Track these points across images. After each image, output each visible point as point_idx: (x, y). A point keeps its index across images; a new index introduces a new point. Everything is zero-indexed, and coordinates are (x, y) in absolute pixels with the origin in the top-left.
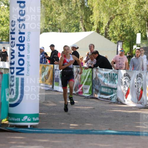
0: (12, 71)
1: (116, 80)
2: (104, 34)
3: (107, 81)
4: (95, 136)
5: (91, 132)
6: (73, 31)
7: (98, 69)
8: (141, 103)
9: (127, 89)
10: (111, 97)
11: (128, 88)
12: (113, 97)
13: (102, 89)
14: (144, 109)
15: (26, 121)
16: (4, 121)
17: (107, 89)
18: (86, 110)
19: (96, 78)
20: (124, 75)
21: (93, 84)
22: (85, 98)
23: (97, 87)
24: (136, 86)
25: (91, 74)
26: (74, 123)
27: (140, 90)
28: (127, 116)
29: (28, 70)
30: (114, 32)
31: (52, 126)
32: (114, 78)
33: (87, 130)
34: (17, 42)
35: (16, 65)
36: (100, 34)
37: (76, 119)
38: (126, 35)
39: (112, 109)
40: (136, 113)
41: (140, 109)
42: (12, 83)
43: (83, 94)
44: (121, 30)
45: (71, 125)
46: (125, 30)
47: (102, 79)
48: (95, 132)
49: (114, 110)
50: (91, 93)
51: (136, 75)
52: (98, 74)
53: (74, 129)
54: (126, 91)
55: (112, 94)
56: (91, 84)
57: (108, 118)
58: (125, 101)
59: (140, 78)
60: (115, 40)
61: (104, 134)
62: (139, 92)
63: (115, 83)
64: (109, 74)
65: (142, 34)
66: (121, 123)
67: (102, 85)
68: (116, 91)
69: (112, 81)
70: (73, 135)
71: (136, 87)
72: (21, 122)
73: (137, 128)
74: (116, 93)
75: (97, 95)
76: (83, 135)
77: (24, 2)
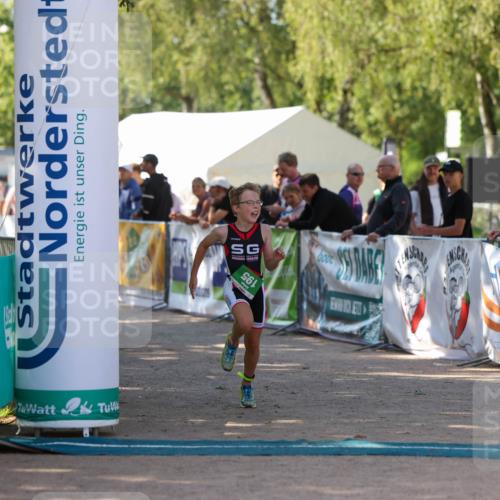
0: (26, 245)
1: (379, 271)
2: (337, 117)
3: (348, 274)
4: (308, 459)
5: (294, 446)
6: (231, 109)
7: (316, 234)
8: (463, 347)
9: (415, 299)
10: (362, 329)
11: (421, 296)
12: (371, 328)
13: (332, 304)
14: (475, 366)
15: (76, 415)
16: (3, 416)
17: (348, 302)
18: (280, 374)
19: (311, 264)
20: (406, 255)
21: (300, 286)
22: (274, 334)
23: (316, 297)
24: (447, 291)
25: (294, 253)
26: (239, 418)
27: (459, 304)
28: (419, 390)
29: (81, 243)
30: (372, 110)
31: (166, 431)
32: (370, 266)
33: (283, 442)
34: (40, 147)
35: (40, 226)
36: (325, 118)
38: (413, 118)
39: (366, 369)
40: (447, 381)
41: (462, 366)
42: (26, 289)
43: (270, 321)
44: (394, 102)
45: (228, 424)
46: (408, 102)
47: (331, 267)
48: (310, 446)
49: (371, 371)
50: (296, 317)
51: (447, 252)
52: (317, 252)
53: (239, 437)
54: (412, 307)
55: (365, 317)
56: (295, 286)
57: (354, 398)
58: (408, 341)
59: (460, 262)
60: (376, 134)
61: (339, 452)
62: (457, 311)
63: (377, 282)
64: (356, 250)
65: (464, 113)
66: (398, 414)
67: (331, 288)
68: (378, 309)
69: (365, 273)
70: (233, 458)
71: (445, 292)
72: (59, 417)
73: (450, 432)
74: (379, 316)
75: (314, 320)
77: (62, 13)
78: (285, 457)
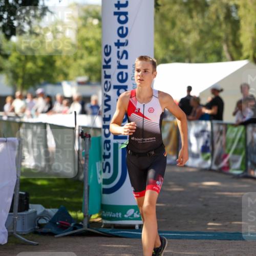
0: (107, 131)
6: (212, 61)
15: (132, 218)
16: (95, 217)
18: (236, 198)
19: (252, 142)
21: (247, 153)
22: (233, 178)
23: (254, 159)
25: (243, 136)
26: (214, 220)
31: (177, 227)
34: (114, 81)
37: (218, 214)
42: (107, 153)
43: (231, 171)
45: (210, 224)
50: (244, 167)
52: (255, 135)
53: (215, 230)
56: (244, 153)
70: (212, 241)
72: (123, 219)
75: (254, 171)
76: (230, 241)
77: (125, 14)
78: (239, 241)
